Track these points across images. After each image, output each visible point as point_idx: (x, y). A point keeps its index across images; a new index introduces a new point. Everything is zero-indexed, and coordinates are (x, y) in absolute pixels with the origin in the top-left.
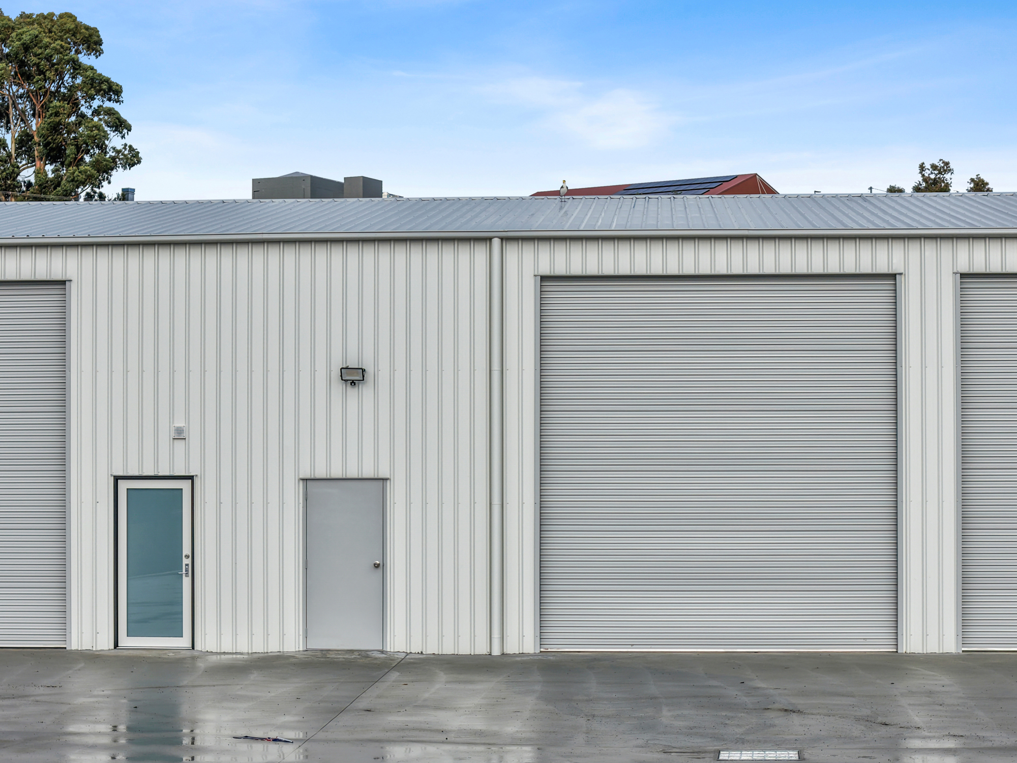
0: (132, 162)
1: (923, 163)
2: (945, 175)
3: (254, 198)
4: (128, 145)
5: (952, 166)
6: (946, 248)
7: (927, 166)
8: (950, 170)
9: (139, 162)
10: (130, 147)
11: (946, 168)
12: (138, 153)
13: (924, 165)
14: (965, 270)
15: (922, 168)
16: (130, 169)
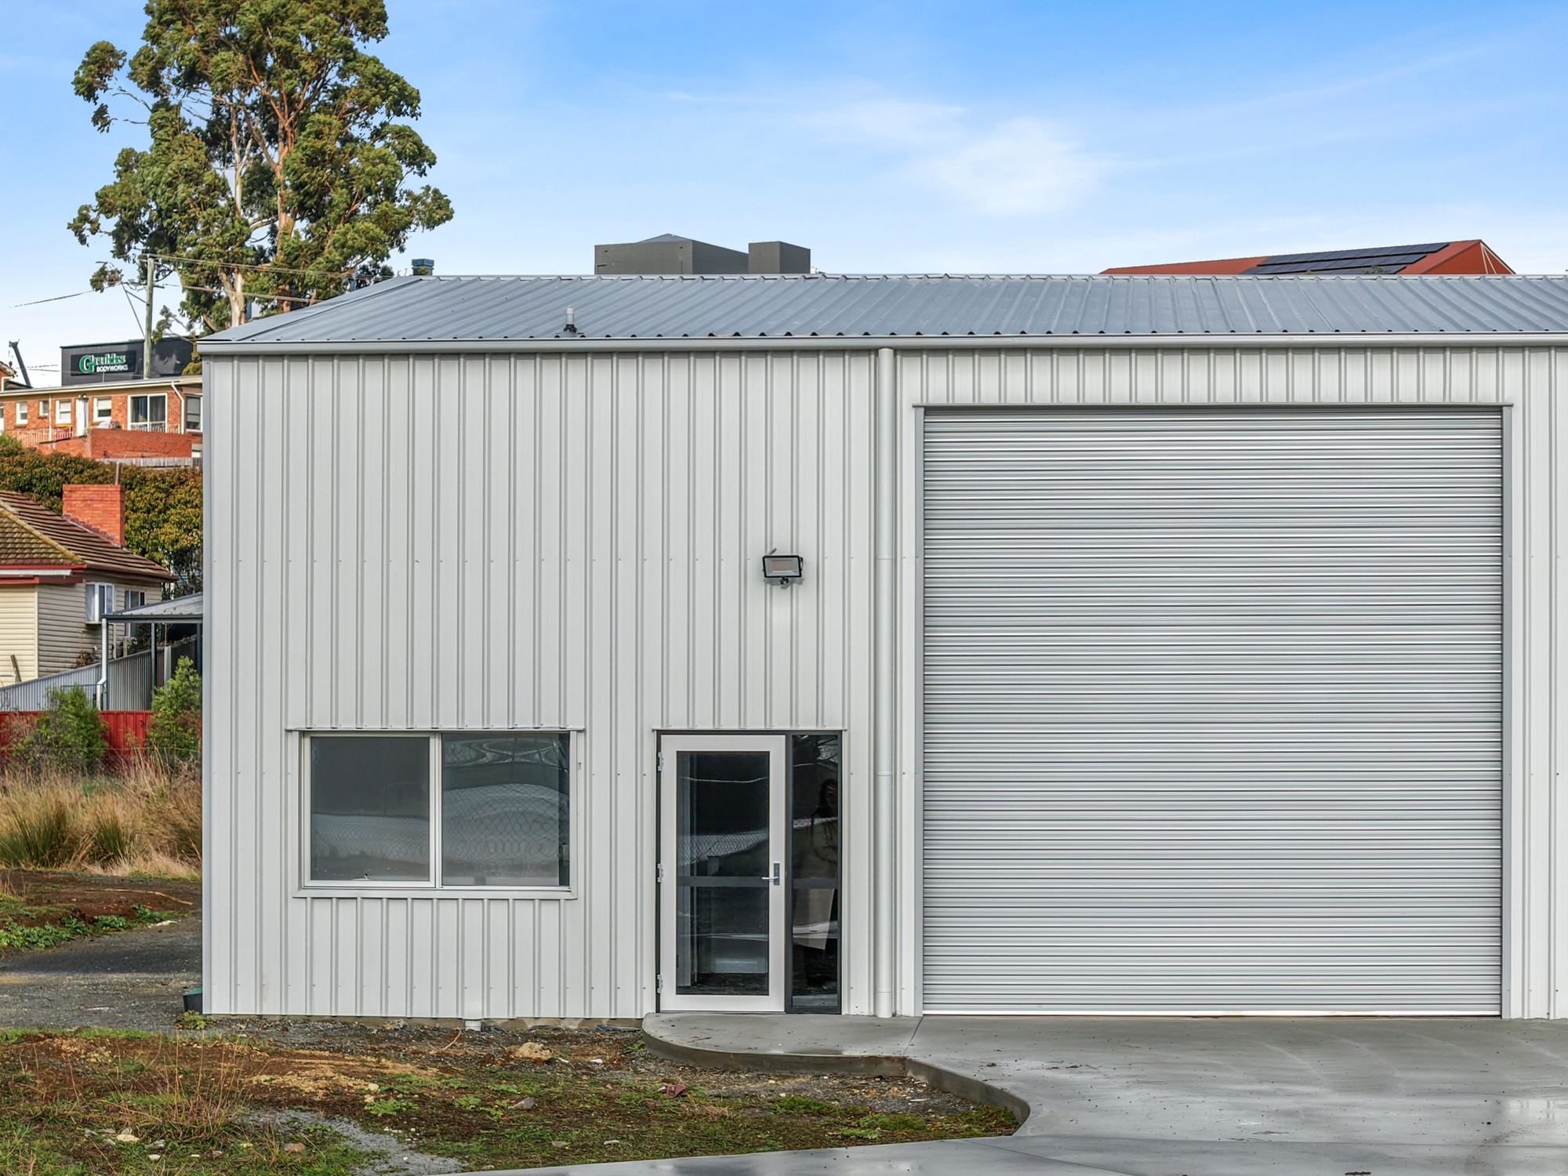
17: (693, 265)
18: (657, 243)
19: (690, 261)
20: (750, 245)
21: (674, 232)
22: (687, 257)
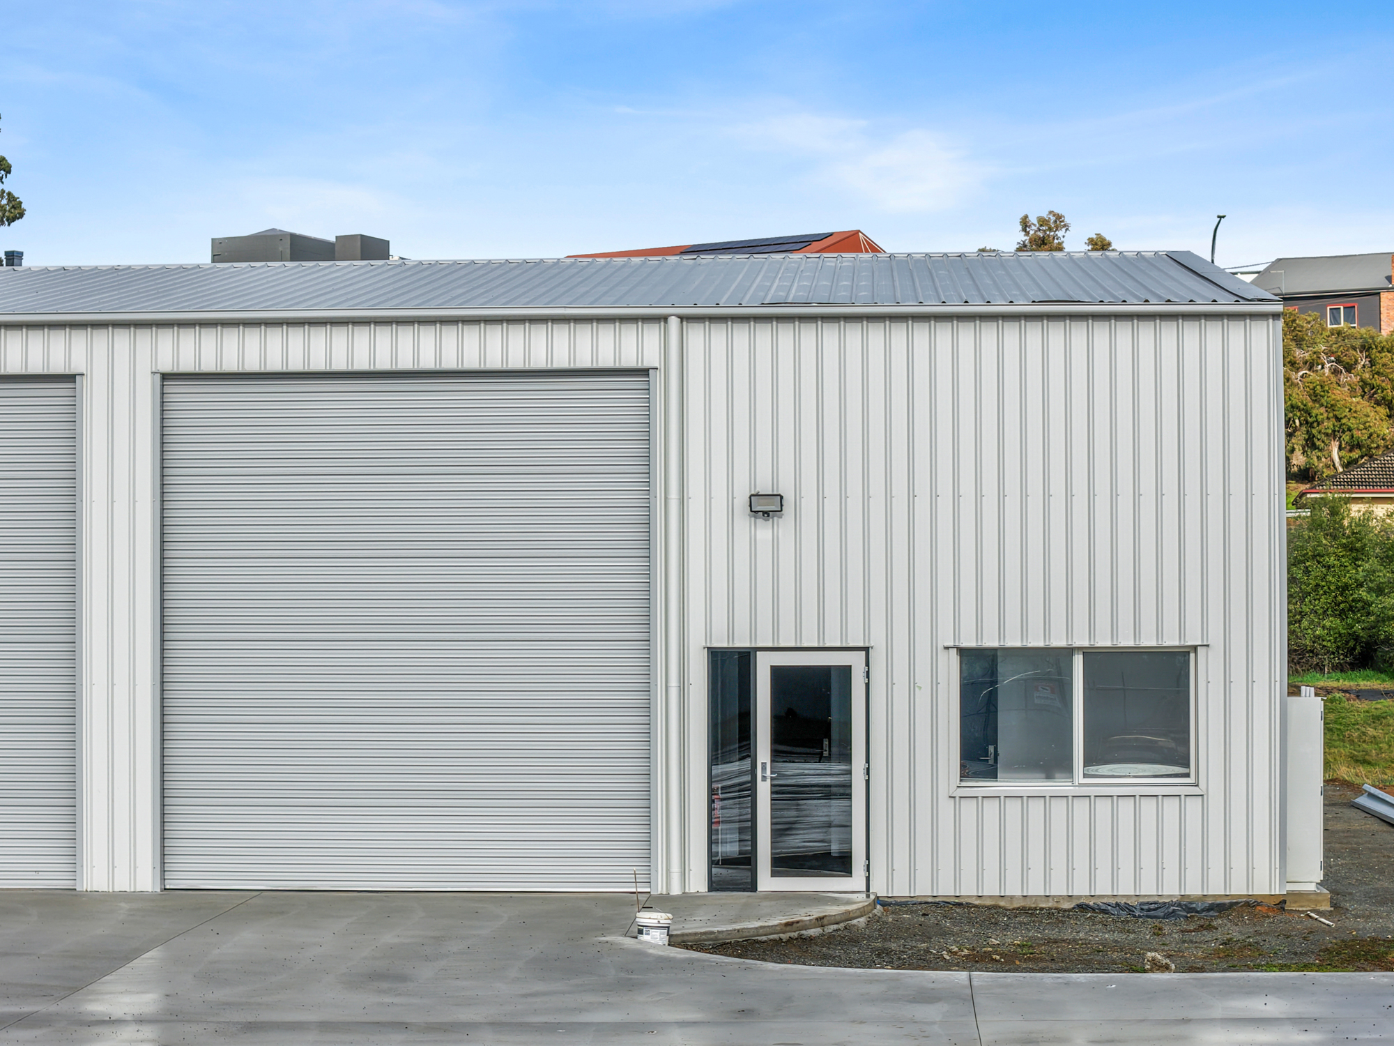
0: (12, 215)
1: (1026, 217)
2: (1057, 232)
3: (213, 261)
4: (6, 192)
5: (1067, 220)
6: (144, 338)
7: (1033, 219)
8: (1065, 226)
9: (21, 215)
10: (9, 194)
11: (1059, 221)
12: (21, 203)
13: (1027, 220)
14: (167, 368)
15: (1025, 224)
16: (9, 225)
17: (291, 254)
18: (261, 236)
19: (288, 251)
20: (336, 237)
21: (279, 228)
22: (286, 247)
